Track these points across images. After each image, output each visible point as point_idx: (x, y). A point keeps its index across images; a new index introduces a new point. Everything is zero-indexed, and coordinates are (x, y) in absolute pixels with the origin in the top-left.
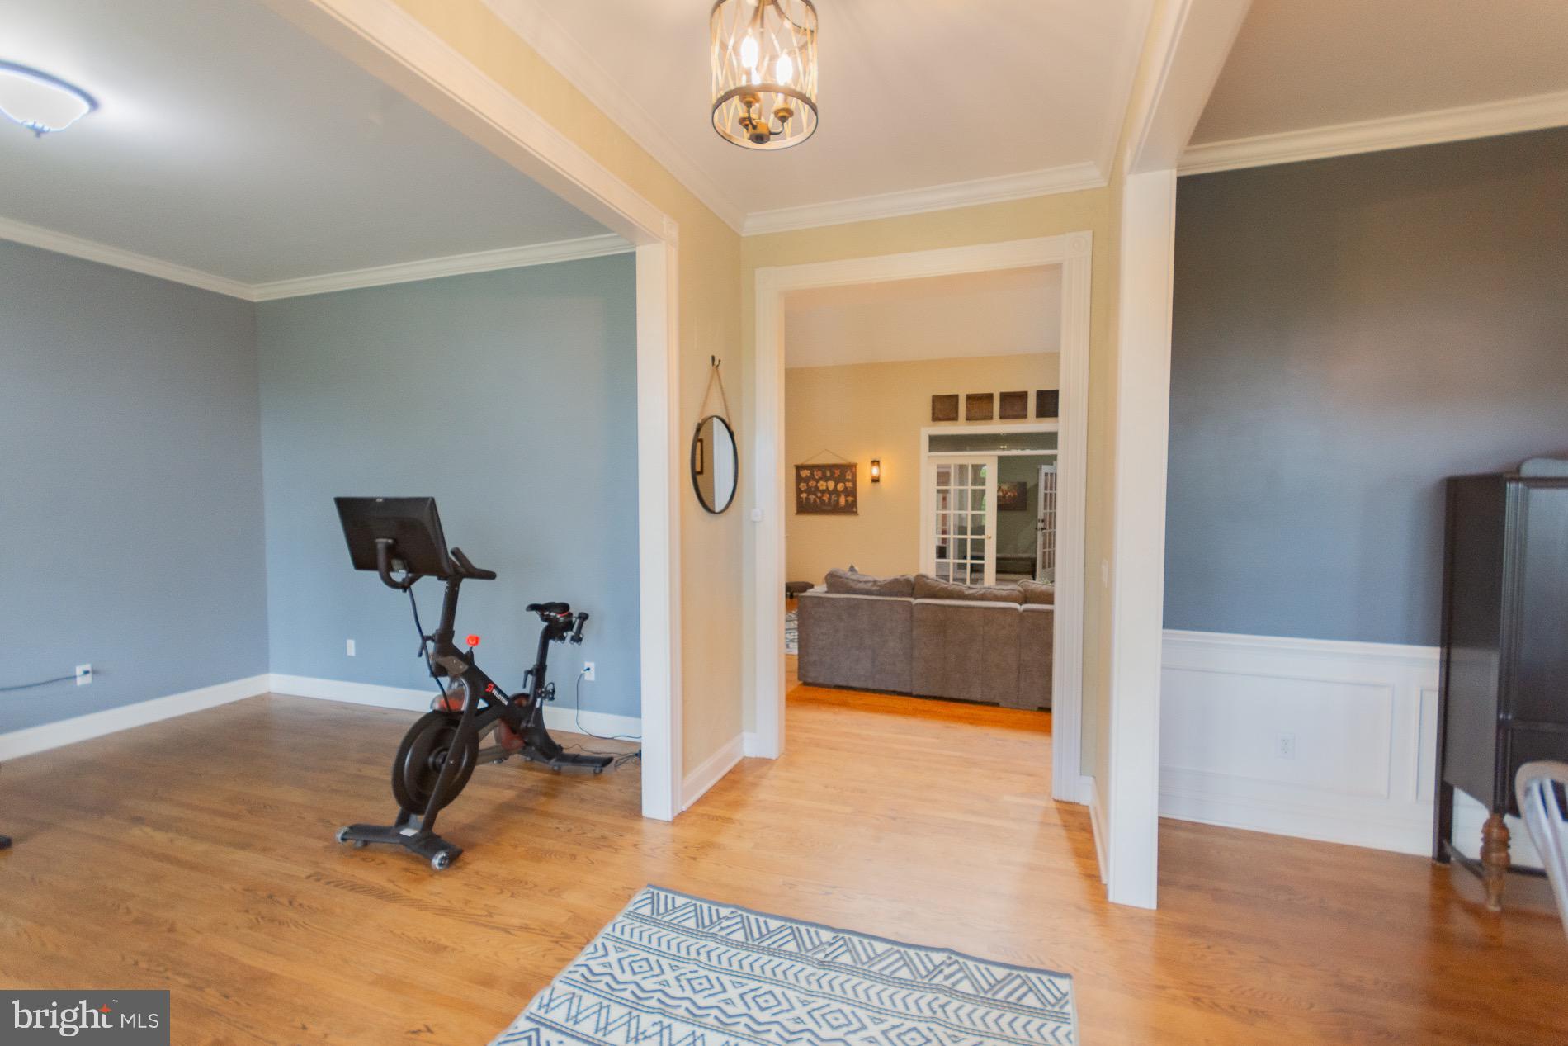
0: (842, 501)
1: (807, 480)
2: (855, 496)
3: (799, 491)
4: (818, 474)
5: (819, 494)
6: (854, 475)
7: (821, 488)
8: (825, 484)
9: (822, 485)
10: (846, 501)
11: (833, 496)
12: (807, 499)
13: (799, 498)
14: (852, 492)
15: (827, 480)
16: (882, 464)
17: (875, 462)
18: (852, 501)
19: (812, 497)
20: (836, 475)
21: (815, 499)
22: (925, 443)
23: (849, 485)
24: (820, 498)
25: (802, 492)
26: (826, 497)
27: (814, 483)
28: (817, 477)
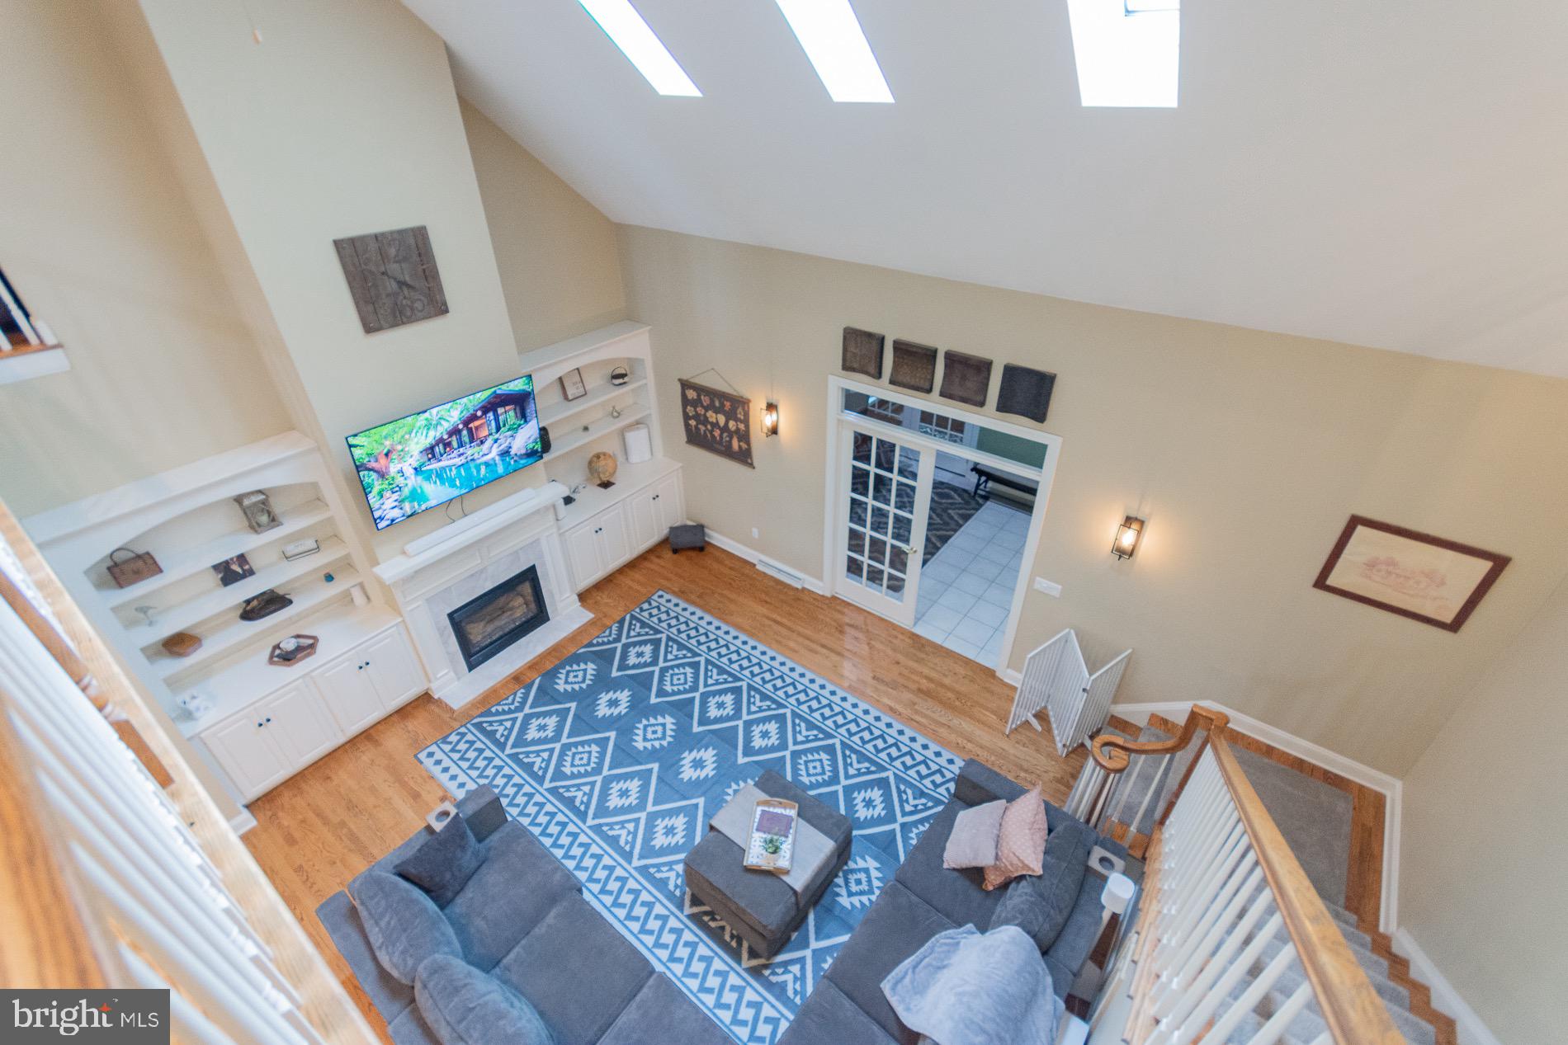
0: (735, 444)
1: (696, 403)
2: (748, 443)
3: (686, 417)
4: (706, 400)
5: (709, 427)
6: (747, 415)
7: (710, 420)
8: (714, 415)
9: (712, 416)
10: (740, 447)
11: (725, 435)
12: (696, 427)
13: (687, 425)
14: (745, 437)
15: (717, 412)
16: (780, 408)
17: (771, 407)
18: (746, 449)
19: (702, 428)
20: (726, 409)
21: (705, 431)
22: (835, 400)
23: (742, 426)
24: (711, 432)
25: (690, 418)
26: (717, 433)
27: (703, 412)
28: (705, 404)
